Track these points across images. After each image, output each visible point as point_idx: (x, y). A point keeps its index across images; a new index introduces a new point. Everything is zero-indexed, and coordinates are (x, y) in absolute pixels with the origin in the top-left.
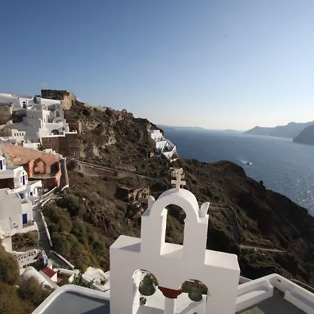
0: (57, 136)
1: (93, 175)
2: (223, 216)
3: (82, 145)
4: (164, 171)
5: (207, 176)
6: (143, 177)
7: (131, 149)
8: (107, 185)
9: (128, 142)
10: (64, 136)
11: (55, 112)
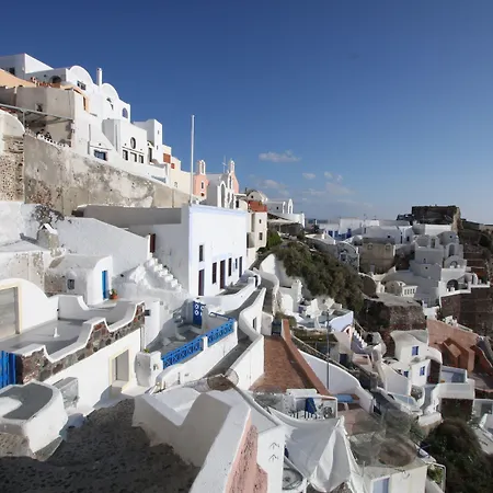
0: (459, 292)
10: (469, 291)
11: (448, 247)
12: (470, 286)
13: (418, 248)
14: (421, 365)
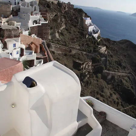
0: (37, 25)
1: (59, 52)
2: (128, 80)
3: (50, 31)
4: (95, 48)
5: (117, 51)
6: (84, 53)
7: (75, 32)
8: (67, 59)
9: (72, 26)
10: (40, 25)
11: (34, 7)
12: (41, 22)
13: (21, 7)
14: (17, 50)
